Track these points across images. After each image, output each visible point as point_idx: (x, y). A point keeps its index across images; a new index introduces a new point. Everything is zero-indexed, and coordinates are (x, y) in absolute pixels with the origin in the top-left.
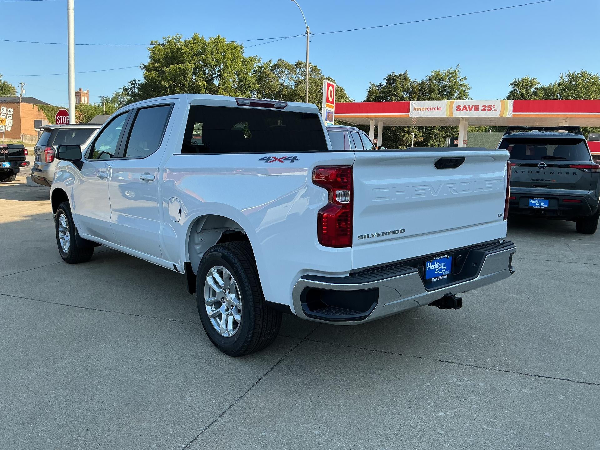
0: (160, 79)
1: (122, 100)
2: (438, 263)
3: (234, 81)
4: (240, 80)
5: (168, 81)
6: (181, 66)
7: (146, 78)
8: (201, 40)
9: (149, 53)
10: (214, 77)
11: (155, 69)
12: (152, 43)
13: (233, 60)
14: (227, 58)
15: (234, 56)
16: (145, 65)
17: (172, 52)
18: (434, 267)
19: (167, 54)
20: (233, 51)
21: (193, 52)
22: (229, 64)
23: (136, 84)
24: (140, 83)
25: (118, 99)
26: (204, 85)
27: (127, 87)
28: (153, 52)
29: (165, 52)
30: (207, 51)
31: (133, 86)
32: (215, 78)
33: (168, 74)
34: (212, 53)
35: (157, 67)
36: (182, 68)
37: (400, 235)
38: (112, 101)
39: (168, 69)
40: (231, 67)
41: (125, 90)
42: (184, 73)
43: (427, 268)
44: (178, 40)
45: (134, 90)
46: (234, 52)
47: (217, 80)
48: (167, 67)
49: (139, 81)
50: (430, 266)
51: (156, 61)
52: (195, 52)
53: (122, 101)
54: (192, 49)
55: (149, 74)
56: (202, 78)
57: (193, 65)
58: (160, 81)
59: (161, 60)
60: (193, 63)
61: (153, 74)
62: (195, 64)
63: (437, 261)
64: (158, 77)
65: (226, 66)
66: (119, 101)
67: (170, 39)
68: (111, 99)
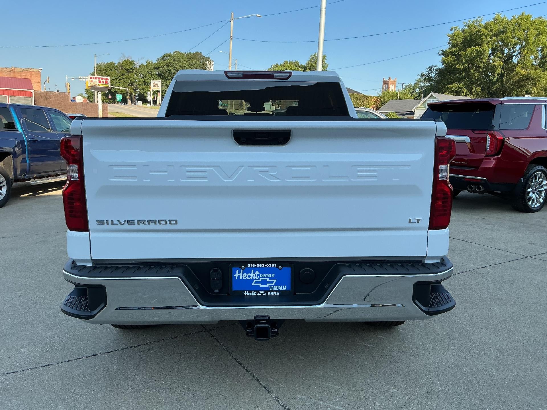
0: (456, 62)
1: (423, 85)
2: (257, 273)
3: (536, 58)
4: (543, 55)
5: (463, 64)
6: (478, 48)
7: (444, 62)
8: (503, 20)
9: (448, 39)
10: (513, 56)
11: (452, 54)
12: (452, 29)
13: (537, 36)
14: (530, 35)
15: (539, 32)
16: (443, 51)
17: (471, 35)
18: (249, 277)
19: (465, 38)
20: (538, 26)
21: (493, 33)
22: (531, 41)
23: (434, 69)
24: (437, 68)
25: (419, 85)
26: (500, 65)
27: (424, 73)
28: (452, 37)
29: (464, 36)
30: (508, 31)
31: (430, 71)
32: (515, 56)
33: (464, 58)
34: (514, 31)
35: (455, 51)
36: (479, 50)
37: (168, 227)
38: (413, 87)
39: (465, 52)
40: (533, 43)
41: (423, 75)
42: (480, 54)
43: (235, 275)
44: (479, 23)
45: (430, 75)
46: (539, 28)
47: (516, 59)
48: (464, 50)
49: (436, 66)
50: (241, 274)
51: (454, 46)
52: (494, 32)
53: (423, 87)
54: (491, 30)
55: (446, 59)
56: (499, 57)
57: (490, 45)
58: (456, 65)
59: (459, 45)
60: (490, 44)
61: (450, 58)
62: (492, 45)
63: (255, 269)
64: (454, 61)
65: (528, 43)
66: (420, 86)
67: (471, 23)
68: (412, 85)
